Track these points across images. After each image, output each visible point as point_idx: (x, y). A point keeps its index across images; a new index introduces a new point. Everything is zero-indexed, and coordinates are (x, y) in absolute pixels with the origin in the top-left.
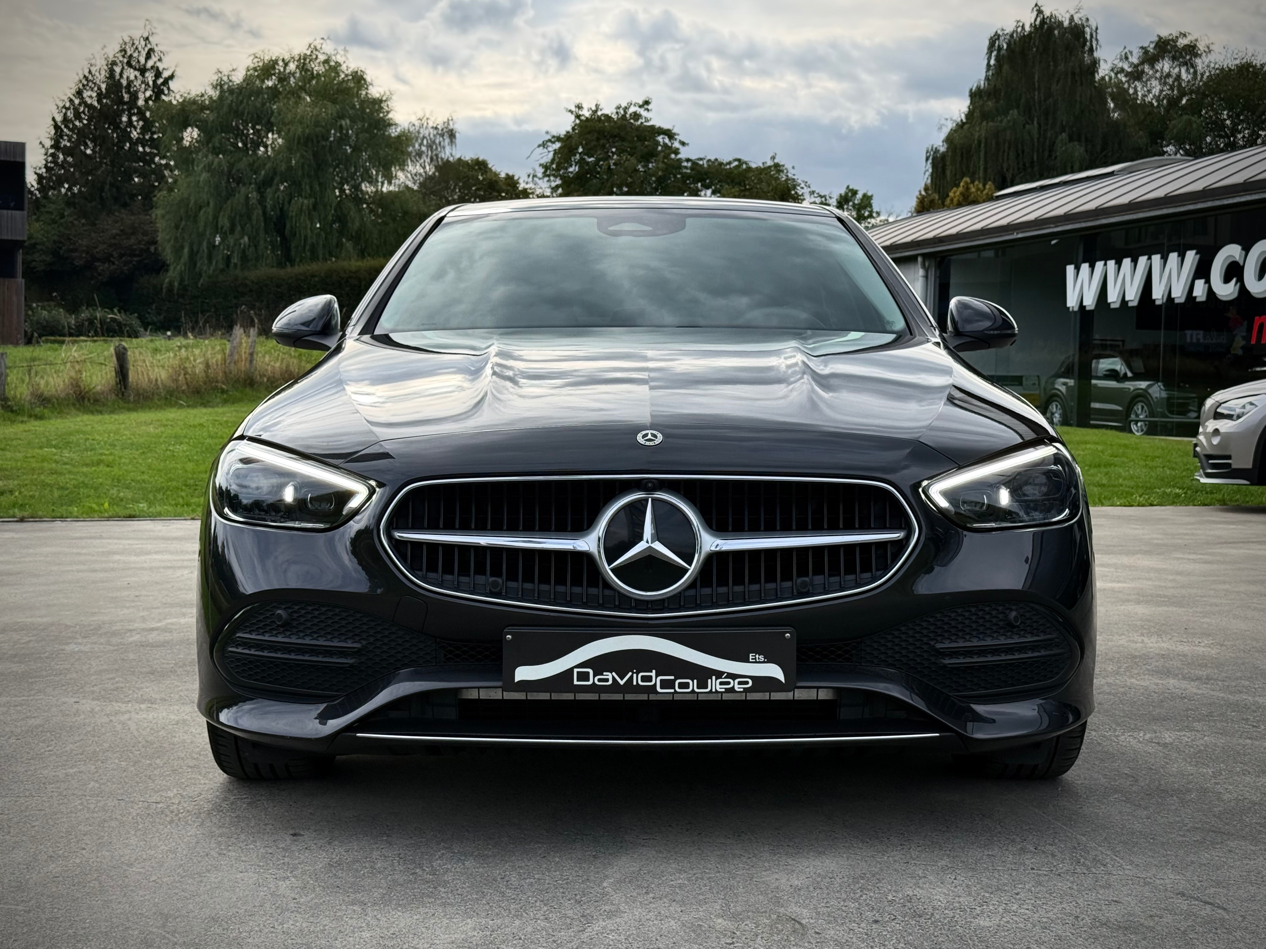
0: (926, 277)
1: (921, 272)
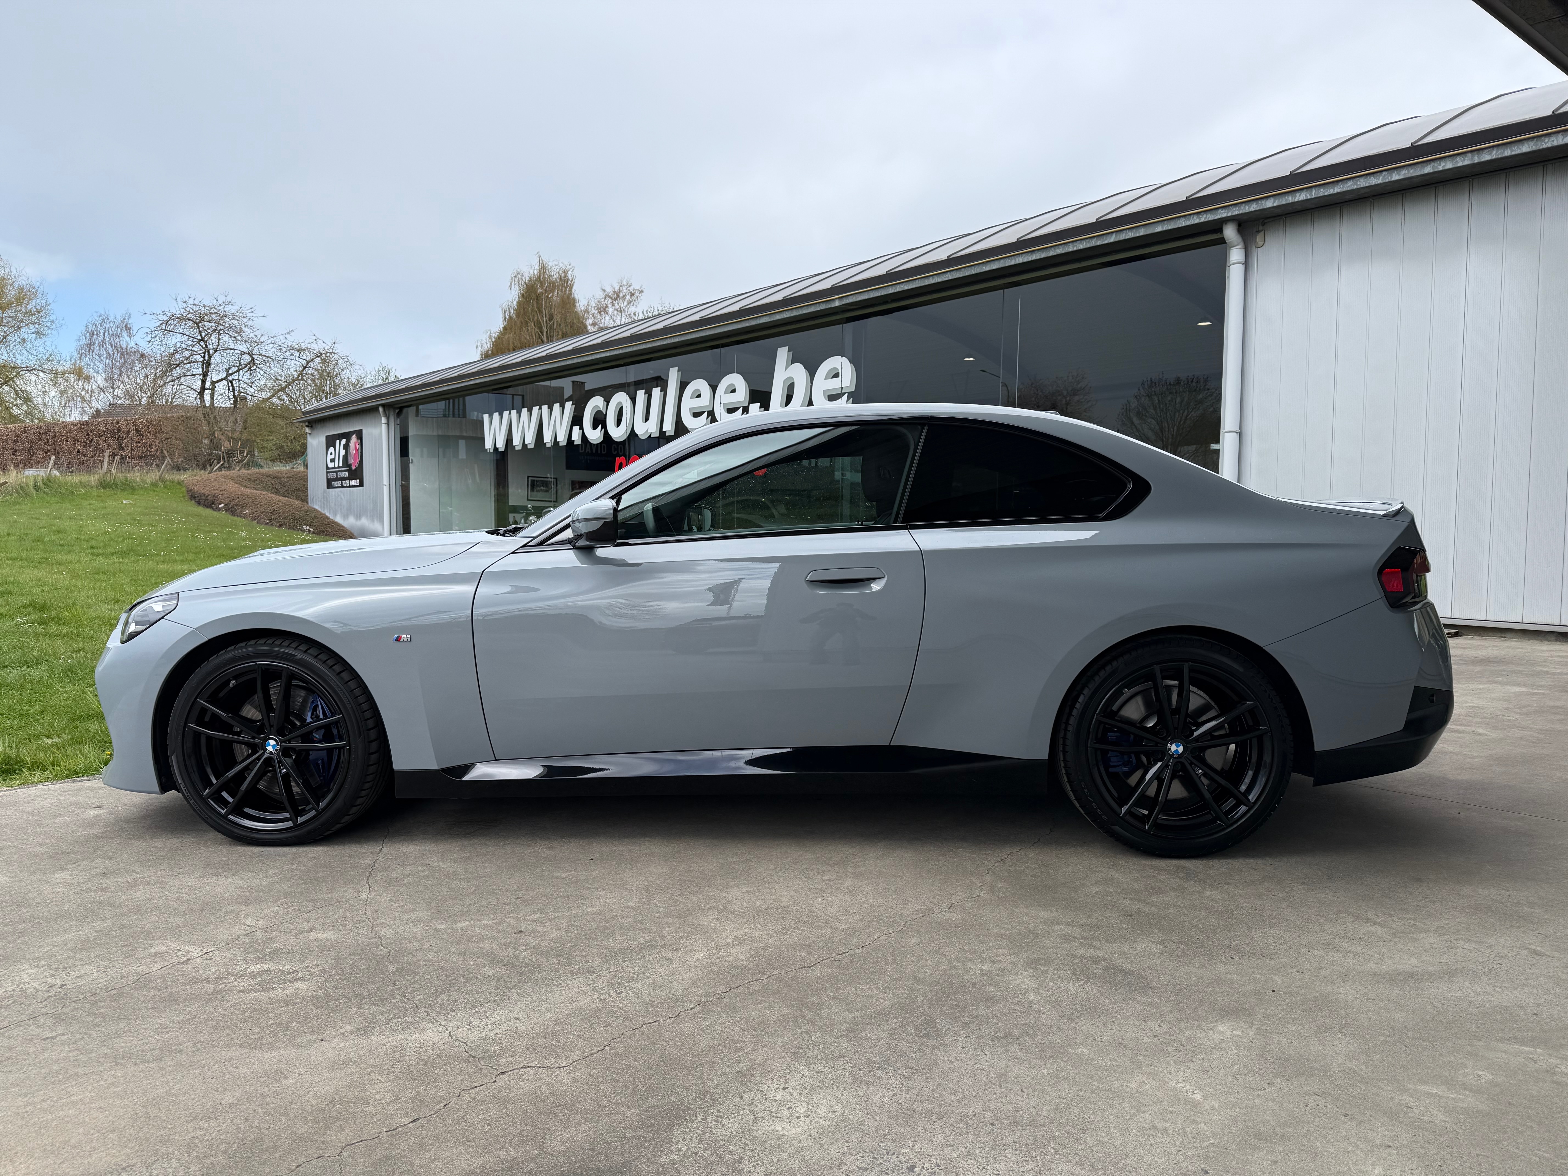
0: (388, 424)
1: (384, 420)
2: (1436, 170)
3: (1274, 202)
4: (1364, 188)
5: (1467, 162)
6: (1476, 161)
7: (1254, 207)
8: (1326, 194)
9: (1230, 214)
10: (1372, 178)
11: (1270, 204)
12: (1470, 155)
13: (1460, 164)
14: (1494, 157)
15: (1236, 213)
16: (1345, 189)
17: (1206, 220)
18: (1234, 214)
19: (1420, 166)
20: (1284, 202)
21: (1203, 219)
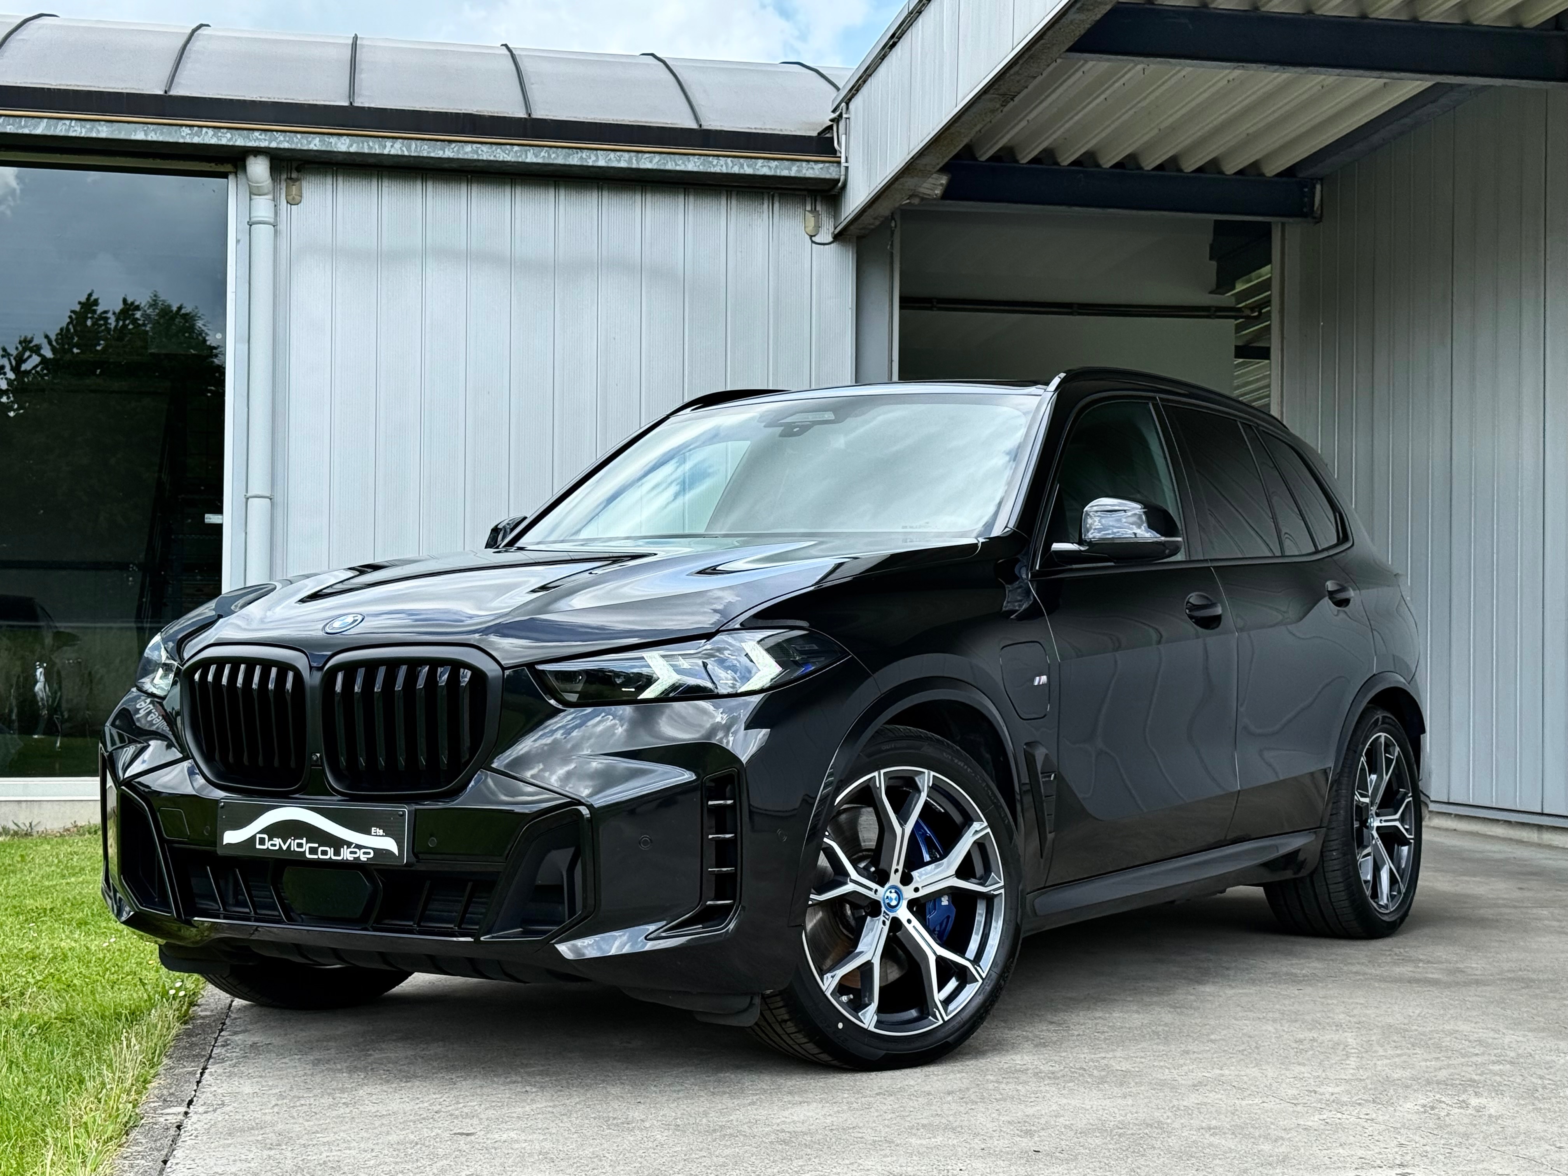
2: (585, 164)
3: (351, 146)
4: (483, 161)
5: (623, 164)
6: (634, 166)
7: (315, 144)
8: (432, 155)
9: (274, 145)
10: (499, 150)
11: (343, 145)
12: (626, 155)
13: (615, 164)
14: (655, 167)
15: (286, 145)
16: (461, 156)
17: (231, 143)
18: (282, 146)
19: (564, 150)
20: (366, 150)
21: (226, 139)
